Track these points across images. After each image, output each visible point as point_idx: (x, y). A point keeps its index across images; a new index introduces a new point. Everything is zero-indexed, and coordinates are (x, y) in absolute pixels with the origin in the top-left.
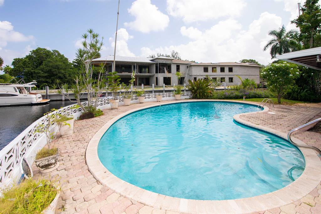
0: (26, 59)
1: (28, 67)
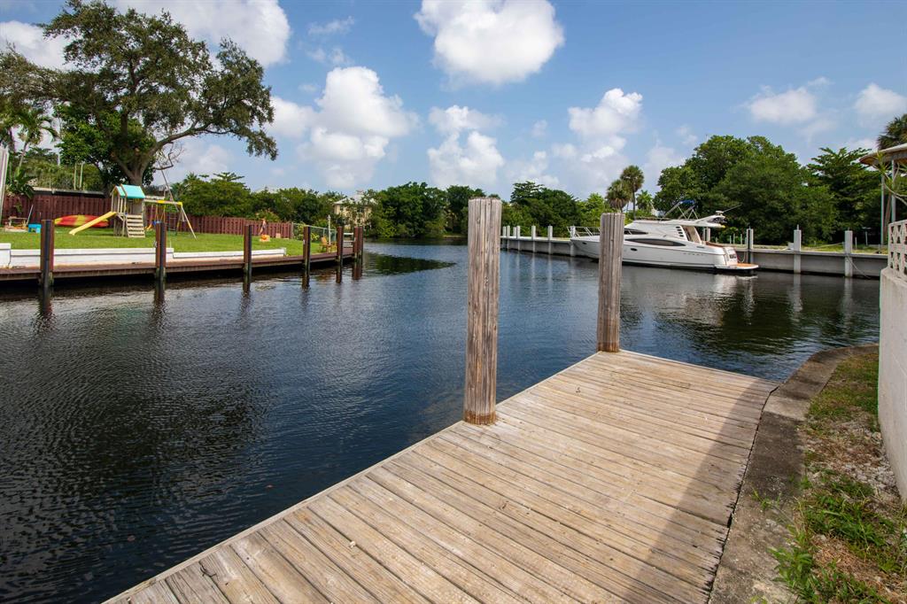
0: (686, 169)
1: (692, 187)
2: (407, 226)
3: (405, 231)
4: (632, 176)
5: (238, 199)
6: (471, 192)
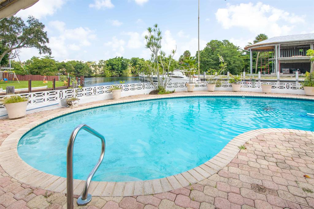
2: (116, 72)
3: (115, 74)
4: (187, 54)
5: (52, 65)
6: (139, 59)
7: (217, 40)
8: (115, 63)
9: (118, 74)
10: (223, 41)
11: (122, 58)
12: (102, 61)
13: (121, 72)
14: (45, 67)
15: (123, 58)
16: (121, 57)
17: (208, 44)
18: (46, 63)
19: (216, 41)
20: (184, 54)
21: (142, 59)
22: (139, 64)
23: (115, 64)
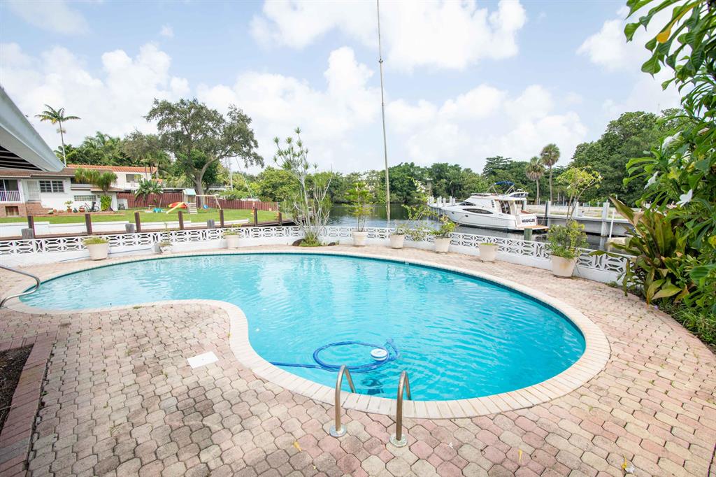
2: (398, 195)
3: (396, 199)
4: (550, 153)
5: (291, 181)
6: (450, 167)
7: (643, 113)
8: (397, 177)
9: (402, 198)
10: (663, 112)
11: (412, 164)
12: (373, 172)
13: (408, 194)
14: (282, 184)
15: (415, 166)
16: (409, 163)
17: (613, 125)
18: (282, 177)
19: (639, 114)
20: (541, 155)
21: (456, 165)
22: (446, 178)
23: (397, 179)
